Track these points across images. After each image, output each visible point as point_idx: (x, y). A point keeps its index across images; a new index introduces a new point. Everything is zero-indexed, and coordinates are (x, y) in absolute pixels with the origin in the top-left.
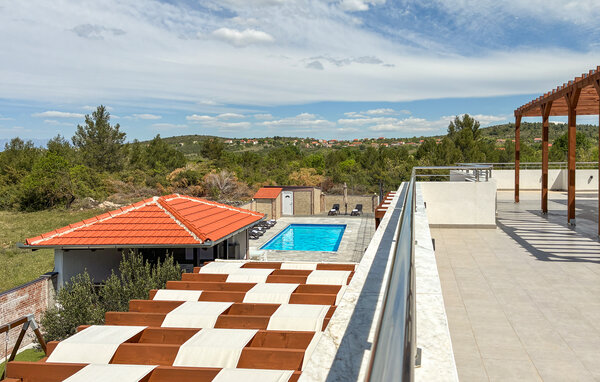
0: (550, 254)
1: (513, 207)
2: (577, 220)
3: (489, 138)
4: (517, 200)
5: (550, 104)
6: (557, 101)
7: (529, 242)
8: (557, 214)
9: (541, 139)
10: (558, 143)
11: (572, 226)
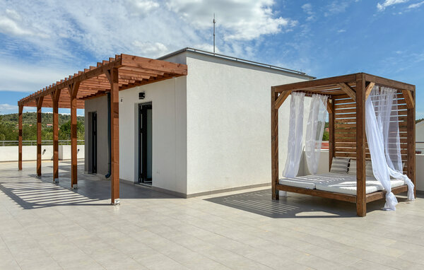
0: (34, 204)
1: (17, 174)
2: (59, 178)
3: (10, 122)
4: (20, 168)
5: (42, 98)
6: (47, 96)
7: (21, 197)
8: (47, 176)
9: (52, 125)
10: (63, 128)
11: (57, 183)
